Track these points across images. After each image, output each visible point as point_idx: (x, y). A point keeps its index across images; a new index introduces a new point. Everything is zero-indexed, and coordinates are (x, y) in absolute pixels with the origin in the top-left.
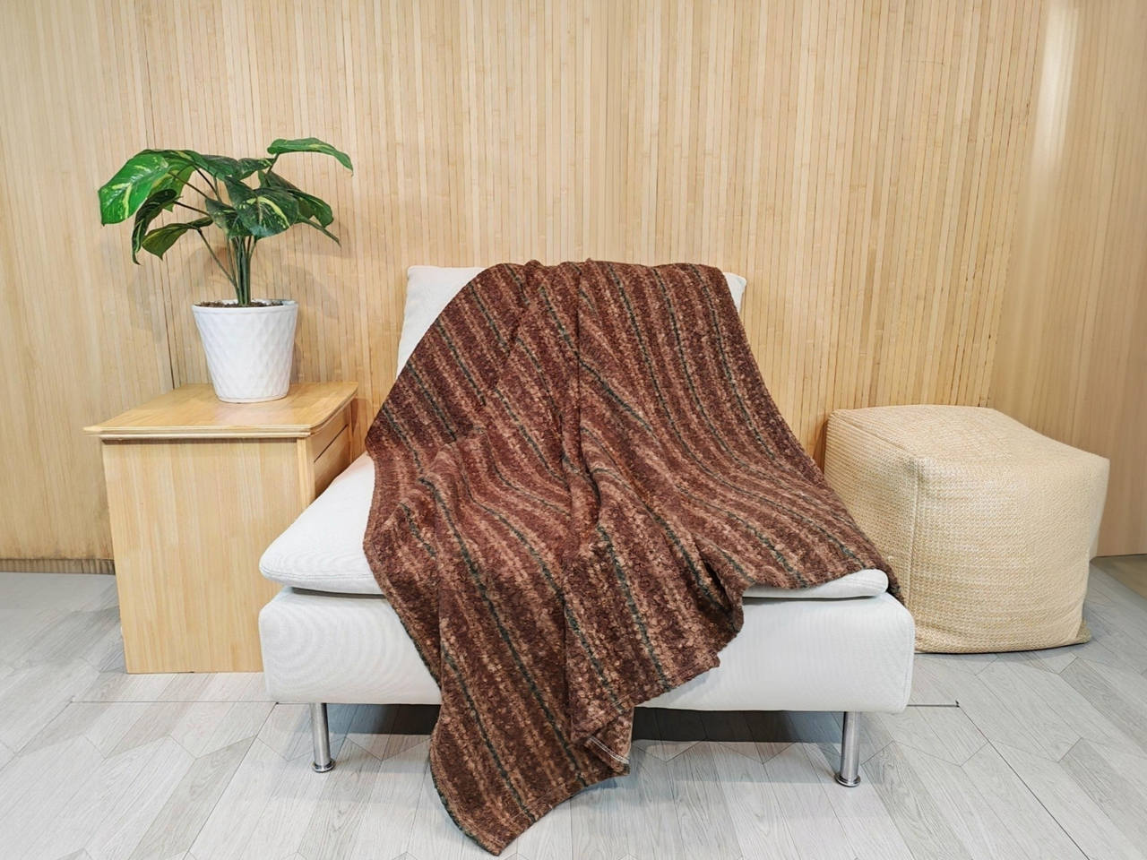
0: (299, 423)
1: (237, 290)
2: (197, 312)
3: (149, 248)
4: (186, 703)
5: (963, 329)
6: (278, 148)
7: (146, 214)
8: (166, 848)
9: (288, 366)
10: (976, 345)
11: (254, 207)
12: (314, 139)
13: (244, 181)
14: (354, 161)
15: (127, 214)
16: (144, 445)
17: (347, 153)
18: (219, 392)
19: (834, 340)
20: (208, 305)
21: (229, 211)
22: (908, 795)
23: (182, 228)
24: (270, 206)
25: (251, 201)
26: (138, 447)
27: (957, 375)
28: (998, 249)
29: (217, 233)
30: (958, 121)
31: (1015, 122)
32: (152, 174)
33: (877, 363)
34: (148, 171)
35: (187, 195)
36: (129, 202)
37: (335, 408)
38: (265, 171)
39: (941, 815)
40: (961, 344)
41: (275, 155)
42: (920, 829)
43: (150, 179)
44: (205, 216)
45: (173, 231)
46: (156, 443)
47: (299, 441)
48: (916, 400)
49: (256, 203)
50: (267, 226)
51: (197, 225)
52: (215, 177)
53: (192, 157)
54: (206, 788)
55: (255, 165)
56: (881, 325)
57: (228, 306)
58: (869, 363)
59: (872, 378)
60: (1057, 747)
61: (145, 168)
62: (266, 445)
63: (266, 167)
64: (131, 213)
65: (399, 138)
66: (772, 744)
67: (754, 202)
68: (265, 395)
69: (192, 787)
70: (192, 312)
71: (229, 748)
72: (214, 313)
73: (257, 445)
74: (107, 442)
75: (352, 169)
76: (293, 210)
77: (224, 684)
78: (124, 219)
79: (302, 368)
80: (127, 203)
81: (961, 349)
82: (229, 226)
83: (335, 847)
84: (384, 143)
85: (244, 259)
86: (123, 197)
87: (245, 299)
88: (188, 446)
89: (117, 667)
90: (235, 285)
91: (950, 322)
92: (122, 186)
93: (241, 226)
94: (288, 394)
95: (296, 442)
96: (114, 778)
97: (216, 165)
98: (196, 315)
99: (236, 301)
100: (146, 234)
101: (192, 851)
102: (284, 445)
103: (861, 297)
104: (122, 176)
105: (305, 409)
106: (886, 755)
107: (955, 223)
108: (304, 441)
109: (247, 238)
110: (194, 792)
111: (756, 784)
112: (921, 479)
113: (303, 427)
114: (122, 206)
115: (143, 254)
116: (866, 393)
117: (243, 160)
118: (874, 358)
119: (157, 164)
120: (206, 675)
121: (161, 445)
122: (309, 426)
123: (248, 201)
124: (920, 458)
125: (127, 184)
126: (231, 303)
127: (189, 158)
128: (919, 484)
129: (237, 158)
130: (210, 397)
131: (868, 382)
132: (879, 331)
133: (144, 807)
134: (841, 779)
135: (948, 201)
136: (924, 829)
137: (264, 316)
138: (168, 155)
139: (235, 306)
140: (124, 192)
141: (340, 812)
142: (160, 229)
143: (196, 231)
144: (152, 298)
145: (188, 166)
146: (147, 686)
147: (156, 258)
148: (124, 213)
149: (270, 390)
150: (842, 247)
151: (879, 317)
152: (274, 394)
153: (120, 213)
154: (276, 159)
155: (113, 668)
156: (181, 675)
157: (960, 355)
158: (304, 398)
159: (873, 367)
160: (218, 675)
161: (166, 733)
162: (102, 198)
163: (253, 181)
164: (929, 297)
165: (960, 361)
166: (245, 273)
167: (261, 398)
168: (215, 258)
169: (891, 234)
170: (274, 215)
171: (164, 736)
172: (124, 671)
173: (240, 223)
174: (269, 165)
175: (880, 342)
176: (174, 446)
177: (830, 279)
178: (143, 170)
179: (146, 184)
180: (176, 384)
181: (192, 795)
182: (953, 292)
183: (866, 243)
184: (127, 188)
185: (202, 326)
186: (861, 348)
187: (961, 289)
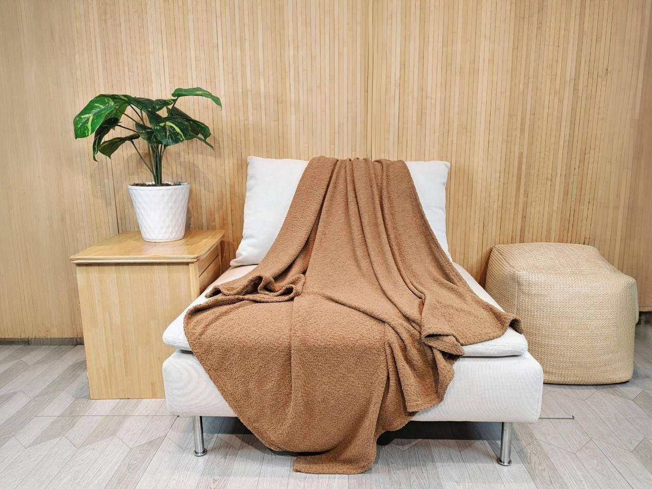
0: (190, 254)
1: (154, 176)
2: (131, 189)
3: (103, 152)
4: (125, 416)
5: (574, 196)
6: (178, 93)
7: (101, 132)
9: (184, 220)
10: (582, 207)
11: (164, 128)
12: (199, 88)
13: (157, 113)
14: (222, 101)
15: (90, 132)
16: (99, 267)
17: (218, 97)
18: (144, 235)
19: (500, 203)
20: (137, 185)
21: (149, 130)
22: (544, 470)
23: (122, 140)
24: (173, 127)
25: (162, 124)
26: (96, 268)
27: (571, 224)
28: (592, 152)
29: (142, 143)
30: (568, 78)
31: (600, 79)
32: (105, 109)
33: (524, 217)
34: (102, 107)
35: (124, 120)
36: (92, 126)
37: (212, 245)
38: (170, 107)
39: (564, 482)
40: (573, 206)
41: (176, 98)
43: (103, 112)
44: (137, 134)
45: (118, 142)
46: (107, 266)
47: (190, 265)
48: (548, 240)
49: (165, 125)
50: (172, 139)
51: (131, 138)
52: (141, 110)
53: (128, 99)
54: (137, 466)
55: (164, 103)
56: (526, 195)
57: (149, 186)
58: (520, 217)
59: (522, 226)
60: (631, 443)
61: (99, 105)
62: (171, 267)
63: (170, 104)
64: (92, 132)
65: (249, 87)
66: (466, 441)
67: (455, 124)
68: (171, 237)
69: (128, 465)
70: (128, 189)
71: (150, 443)
72: (141, 190)
73: (166, 267)
74: (79, 265)
75: (221, 106)
76: (187, 129)
77: (147, 405)
78: (88, 135)
79: (192, 222)
80: (90, 126)
81: (573, 209)
82: (150, 138)
84: (240, 90)
85: (158, 158)
86: (88, 122)
87: (159, 182)
88: (126, 267)
89: (85, 395)
90: (153, 173)
91: (566, 193)
92: (87, 116)
93: (156, 139)
94: (184, 237)
95: (188, 265)
96: (84, 460)
97: (141, 103)
99: (154, 183)
100: (101, 143)
102: (181, 267)
103: (515, 179)
104: (87, 110)
105: (193, 246)
106: (531, 447)
107: (567, 135)
108: (193, 265)
109: (160, 145)
110: (130, 468)
111: (456, 464)
113: (192, 256)
114: (87, 128)
115: (99, 155)
116: (518, 234)
117: (157, 100)
118: (523, 214)
119: (108, 103)
120: (136, 400)
121: (110, 267)
122: (196, 256)
123: (160, 125)
125: (90, 115)
126: (150, 183)
127: (126, 99)
129: (154, 98)
130: (140, 238)
131: (519, 228)
132: (526, 199)
133: (101, 477)
134: (501, 461)
135: (563, 123)
137: (170, 192)
138: (114, 97)
139: (153, 185)
140: (88, 119)
141: (214, 480)
142: (107, 141)
143: (130, 142)
144: (106, 181)
145: (124, 103)
146: (103, 407)
147: (106, 157)
148: (88, 132)
149: (174, 234)
150: (504, 150)
151: (525, 191)
152: (176, 237)
153: (86, 132)
154: (176, 100)
155: (82, 396)
156: (122, 400)
157: (572, 213)
158: (194, 240)
159: (522, 219)
160: (144, 400)
161: (114, 434)
162: (76, 123)
163: (163, 113)
164: (553, 179)
165: (572, 216)
166: (158, 166)
167: (167, 239)
168: (141, 157)
169: (531, 143)
170: (175, 133)
171: (112, 435)
172: (89, 397)
173: (156, 137)
174: (172, 103)
175: (526, 205)
176: (117, 267)
177: (498, 168)
178: (99, 107)
179: (101, 115)
180: (120, 231)
181: (129, 470)
182: (568, 176)
183: (517, 146)
184: (90, 117)
185: (134, 197)
186: (515, 208)
187: (572, 175)
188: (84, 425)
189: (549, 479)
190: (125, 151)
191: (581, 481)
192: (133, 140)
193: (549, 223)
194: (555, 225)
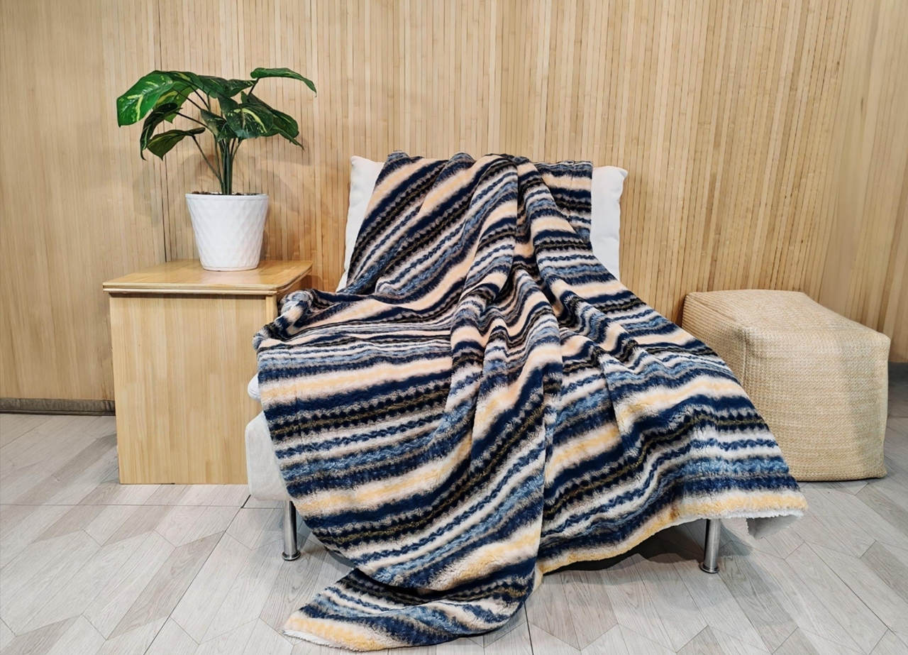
0: (269, 284)
1: (222, 184)
2: (190, 199)
3: (153, 150)
4: (167, 507)
5: (782, 234)
6: (259, 74)
7: (153, 120)
8: (151, 613)
9: (260, 243)
10: (792, 248)
11: (239, 115)
12: (285, 68)
13: (232, 98)
14: (317, 87)
15: (138, 117)
16: (143, 299)
17: (313, 80)
18: (203, 262)
19: (682, 241)
20: (198, 193)
21: (219, 119)
23: (179, 135)
24: (251, 115)
25: (237, 111)
26: (138, 300)
27: (775, 271)
28: (811, 175)
29: (208, 138)
30: (783, 74)
31: (828, 75)
32: (160, 88)
33: (714, 261)
34: (157, 86)
35: (187, 108)
36: (141, 108)
37: (297, 275)
38: (247, 91)
40: (780, 247)
41: (255, 79)
42: (756, 605)
43: (158, 91)
44: (201, 126)
45: (173, 137)
46: (153, 297)
47: (267, 298)
48: (744, 287)
49: (240, 112)
50: (249, 131)
51: (192, 133)
52: (208, 94)
53: (191, 79)
54: (183, 570)
55: (243, 84)
56: (718, 232)
57: (214, 194)
58: (709, 260)
59: (711, 272)
60: (858, 547)
61: (154, 84)
62: (242, 301)
63: (249, 87)
64: (142, 116)
65: (350, 75)
67: (623, 133)
68: (241, 265)
69: (172, 569)
70: (185, 198)
71: (203, 539)
72: (203, 199)
73: (234, 301)
74: (114, 295)
75: (316, 91)
76: (270, 119)
77: (199, 492)
78: (135, 121)
79: (269, 251)
80: (139, 110)
81: (779, 249)
82: (219, 129)
84: (339, 78)
85: (228, 159)
86: (136, 105)
87: (227, 189)
88: (179, 301)
89: (113, 479)
90: (221, 181)
91: (772, 229)
92: (135, 97)
93: (228, 130)
94: (259, 266)
95: (265, 299)
96: (109, 561)
97: (209, 84)
98: (188, 200)
99: (221, 191)
100: (151, 138)
101: (172, 616)
102: (254, 301)
103: (704, 210)
104: (135, 89)
105: (271, 276)
107: (778, 153)
108: (272, 299)
109: (232, 140)
110: (174, 572)
112: (748, 342)
113: (271, 286)
114: (135, 111)
115: (147, 152)
116: (706, 282)
117: (231, 80)
118: (712, 257)
119: (163, 81)
120: (184, 486)
121: (157, 299)
122: (276, 286)
123: (235, 111)
124: (747, 327)
125: (139, 96)
126: (216, 192)
127: (189, 79)
128: (747, 347)
129: (228, 78)
130: (198, 266)
131: (707, 275)
132: (717, 236)
133: (133, 583)
135: (774, 136)
136: (759, 604)
137: (242, 204)
138: (173, 75)
139: (219, 194)
140: (137, 101)
141: (294, 588)
142: (162, 134)
143: (191, 137)
144: (152, 189)
145: (187, 87)
146: (136, 494)
147: (157, 158)
148: (136, 117)
149: (245, 261)
150: (690, 170)
151: (717, 225)
152: (248, 265)
153: (133, 117)
154: (257, 81)
155: (109, 479)
156: (164, 486)
157: (778, 255)
158: (271, 270)
159: (712, 262)
160: (194, 486)
161: (151, 528)
162: (119, 104)
163: (237, 98)
164: (756, 209)
165: (777, 260)
166: (228, 169)
167: (237, 267)
168: (206, 159)
169: (728, 162)
170: (254, 123)
171: (149, 530)
172: (117, 482)
173: (227, 128)
174: (251, 85)
175: (717, 242)
176: (167, 300)
177: (680, 196)
178: (152, 85)
179: (154, 95)
180: (168, 259)
181: (172, 574)
182: (775, 207)
183: (709, 168)
184: (139, 98)
185: (193, 209)
186: (703, 248)
187: (781, 204)
188: (110, 518)
189: (751, 590)
190: (185, 151)
191: (795, 594)
192: (196, 135)
193: (746, 269)
194: (755, 271)
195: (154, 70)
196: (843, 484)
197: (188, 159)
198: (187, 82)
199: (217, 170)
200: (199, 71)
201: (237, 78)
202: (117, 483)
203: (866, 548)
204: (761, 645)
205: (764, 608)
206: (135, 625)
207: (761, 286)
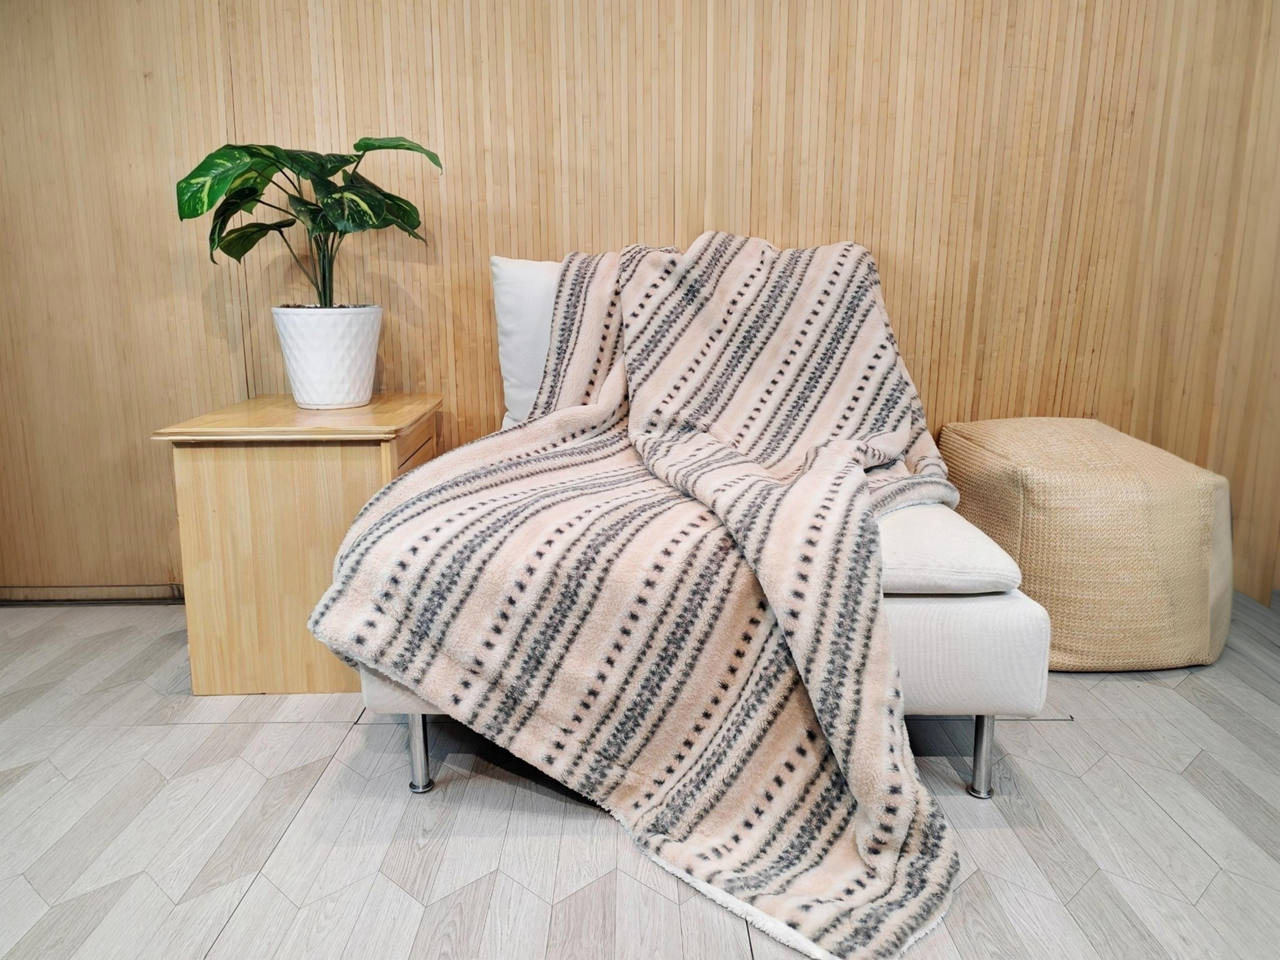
0: (383, 426)
1: (319, 293)
2: (277, 314)
3: (227, 250)
4: (257, 724)
5: (1066, 341)
6: (365, 146)
7: (223, 215)
8: (236, 868)
9: (372, 373)
10: (1079, 359)
11: (340, 202)
12: (401, 136)
13: (331, 179)
14: (442, 160)
15: (205, 207)
16: (217, 449)
17: (437, 152)
18: (298, 398)
19: (936, 355)
20: (288, 306)
21: (313, 207)
22: (1028, 806)
23: (261, 229)
24: (356, 202)
25: (337, 196)
26: (211, 451)
27: (1060, 391)
28: (1101, 261)
29: (300, 232)
30: (1061, 129)
31: (1119, 129)
32: (233, 168)
33: (978, 379)
34: (229, 165)
35: (270, 194)
36: (209, 196)
37: (421, 413)
38: (350, 169)
39: (1064, 825)
40: (1064, 359)
41: (361, 153)
42: (1043, 840)
43: (230, 172)
44: (291, 217)
45: (254, 233)
46: (231, 447)
47: (382, 444)
48: (1018, 414)
49: (341, 198)
50: (353, 222)
51: (278, 227)
52: (298, 175)
53: (276, 156)
54: (279, 809)
55: (344, 160)
56: (983, 339)
57: (310, 307)
58: (971, 379)
59: (974, 396)
60: (1179, 760)
61: (225, 163)
62: (349, 450)
63: (352, 163)
64: (210, 205)
68: (347, 401)
69: (263, 807)
70: (272, 314)
71: (304, 768)
72: (295, 315)
73: (338, 450)
74: (179, 444)
75: (440, 166)
76: (380, 207)
77: (298, 705)
78: (202, 213)
79: (384, 380)
80: (206, 197)
81: (1063, 364)
82: (313, 220)
83: (420, 865)
84: (472, 149)
85: (326, 261)
86: (202, 192)
87: (326, 300)
88: (265, 450)
89: (185, 689)
90: (318, 288)
91: (1052, 335)
92: (201, 180)
93: (326, 222)
94: (371, 401)
95: (379, 445)
96: (179, 800)
97: (298, 161)
98: (275, 316)
99: (318, 303)
100: (224, 234)
101: (263, 871)
102: (367, 448)
103: (963, 311)
104: (202, 169)
105: (387, 415)
106: (1002, 768)
107: (1057, 233)
108: (388, 444)
109: (332, 234)
110: (266, 813)
112: (1025, 488)
113: (387, 429)
114: (201, 200)
115: (219, 253)
116: (969, 409)
117: (328, 155)
118: (976, 374)
119: (238, 159)
120: (279, 696)
121: (236, 449)
122: (393, 428)
123: (334, 196)
124: (1024, 467)
125: (207, 178)
126: (312, 305)
127: (272, 155)
128: (1024, 495)
129: (323, 153)
130: (291, 404)
131: (969, 401)
132: (982, 346)
133: (211, 828)
135: (1051, 210)
136: (1046, 838)
137: (347, 318)
138: (250, 150)
139: (317, 307)
140: (203, 186)
141: (425, 830)
142: (239, 229)
143: (277, 233)
144: (228, 306)
145: (270, 166)
146: (215, 709)
147: (233, 261)
148: (202, 208)
149: (352, 396)
150: (943, 259)
151: (981, 331)
152: (357, 400)
153: (198, 207)
154: (362, 156)
155: (176, 691)
156: (252, 697)
157: (1063, 370)
158: (387, 406)
159: (975, 383)
160: (291, 696)
161: (236, 753)
162: (180, 192)
163: (338, 179)
164: (1030, 311)
165: (1061, 377)
166: (327, 275)
167: (342, 404)
168: (297, 261)
169: (993, 246)
170: (359, 211)
171: (232, 756)
172: (190, 692)
173: (324, 218)
174: (355, 161)
175: (982, 357)
176: (250, 449)
177: (931, 292)
178: (223, 164)
179: (226, 178)
180: (252, 395)
181: (264, 815)
182: (1055, 304)
183: (967, 255)
184: (205, 182)
185: (282, 328)
186: (963, 363)
187: (1064, 302)
188: (180, 741)
189: (1036, 820)
190: (269, 251)
191: (1095, 824)
192: (283, 229)
193: (1021, 390)
194: (1032, 391)
195: (226, 143)
196: (1158, 674)
197: (275, 262)
198: (270, 159)
199: (312, 276)
200: (286, 144)
201: (336, 151)
202: (189, 694)
203: (1189, 760)
204: (1051, 893)
205: (1054, 844)
206: (215, 884)
207: (1041, 412)
